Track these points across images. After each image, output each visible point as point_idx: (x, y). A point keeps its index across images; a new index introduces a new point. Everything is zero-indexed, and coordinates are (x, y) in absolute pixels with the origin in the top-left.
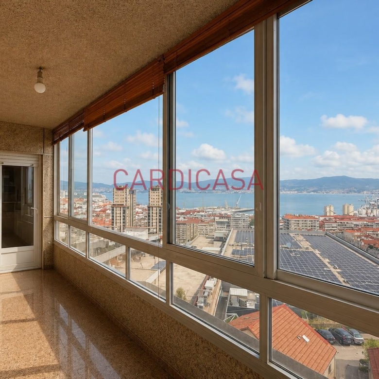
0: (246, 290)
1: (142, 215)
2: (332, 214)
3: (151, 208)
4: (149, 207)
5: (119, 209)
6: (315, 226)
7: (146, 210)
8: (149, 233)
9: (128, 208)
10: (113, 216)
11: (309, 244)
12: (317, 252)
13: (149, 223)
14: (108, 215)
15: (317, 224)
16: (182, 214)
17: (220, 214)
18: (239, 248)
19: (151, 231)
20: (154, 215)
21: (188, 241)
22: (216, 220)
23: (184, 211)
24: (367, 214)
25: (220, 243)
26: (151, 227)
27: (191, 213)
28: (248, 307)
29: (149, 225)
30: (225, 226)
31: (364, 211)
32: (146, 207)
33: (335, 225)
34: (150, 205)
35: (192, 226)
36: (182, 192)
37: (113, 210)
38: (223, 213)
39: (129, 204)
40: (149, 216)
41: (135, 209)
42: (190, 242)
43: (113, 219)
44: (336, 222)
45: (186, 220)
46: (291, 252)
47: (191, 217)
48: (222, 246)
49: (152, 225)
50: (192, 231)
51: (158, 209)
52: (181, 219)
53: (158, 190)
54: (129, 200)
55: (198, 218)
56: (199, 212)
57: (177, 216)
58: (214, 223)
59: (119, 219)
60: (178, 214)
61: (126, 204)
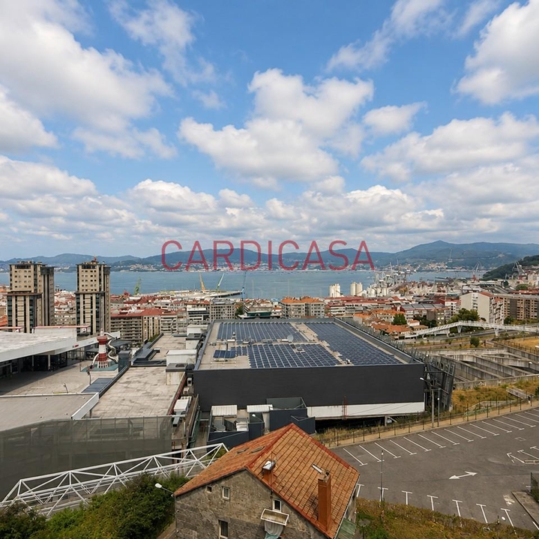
0: (235, 407)
1: (66, 306)
2: (339, 295)
3: (81, 297)
4: (78, 294)
5: (23, 299)
6: (319, 312)
7: (72, 298)
8: (78, 335)
9: (39, 296)
10: (10, 311)
11: (316, 335)
12: (325, 344)
13: (79, 318)
15: (322, 309)
16: (135, 302)
17: (194, 300)
18: (224, 348)
19: (82, 331)
20: (87, 306)
21: (146, 342)
22: (188, 310)
23: (138, 298)
24: (376, 293)
25: (196, 343)
26: (82, 325)
27: (150, 301)
28: (238, 430)
29: (78, 323)
30: (202, 318)
31: (373, 291)
32: (72, 293)
33: (342, 309)
34: (81, 291)
35: (151, 322)
36: (135, 270)
37: (9, 301)
38: (198, 298)
39: (41, 290)
40: (78, 308)
41: (53, 298)
42: (149, 344)
43: (10, 316)
44: (344, 305)
45: (142, 311)
46: (293, 347)
47: (150, 306)
48: (199, 348)
49: (84, 322)
50: (151, 327)
51: (94, 297)
52: (134, 310)
53: (94, 267)
54: (41, 283)
55: (160, 308)
56: (162, 298)
57: (127, 305)
58: (185, 315)
59: (21, 314)
60: (129, 303)
61: (36, 290)
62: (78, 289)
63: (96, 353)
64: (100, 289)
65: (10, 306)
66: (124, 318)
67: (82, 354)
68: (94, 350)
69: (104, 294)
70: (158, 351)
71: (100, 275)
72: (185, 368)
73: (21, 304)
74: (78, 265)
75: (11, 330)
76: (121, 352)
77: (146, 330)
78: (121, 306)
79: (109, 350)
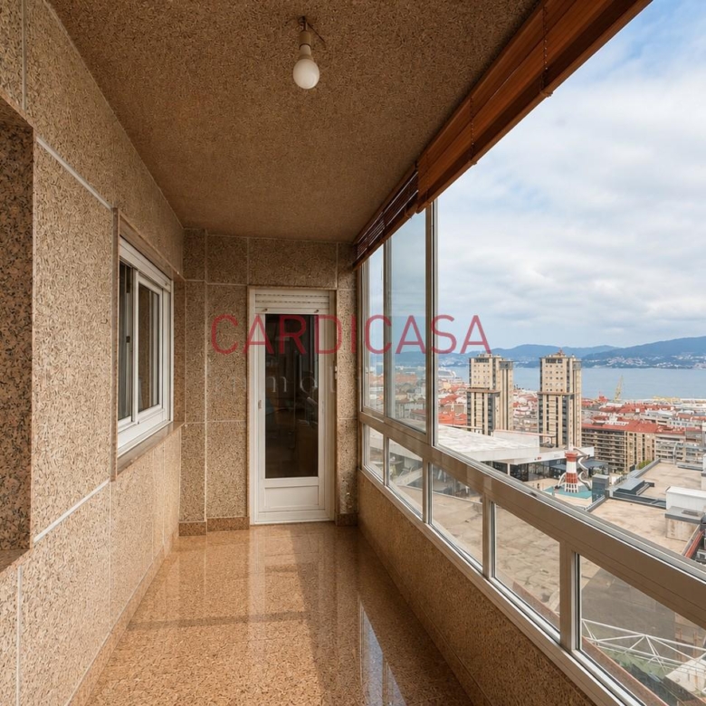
1: (526, 408)
3: (545, 398)
4: (541, 395)
5: (480, 396)
7: (534, 399)
8: (541, 445)
9: (498, 394)
10: (469, 409)
13: (541, 424)
14: (460, 406)
16: (614, 410)
19: (545, 441)
20: (551, 410)
21: (632, 469)
23: (619, 405)
26: (545, 433)
27: (638, 410)
29: (541, 430)
32: (534, 394)
34: (544, 391)
35: (640, 440)
36: (614, 366)
37: (469, 397)
39: (499, 387)
40: (541, 411)
41: (512, 397)
42: (636, 472)
43: (469, 415)
45: (625, 423)
47: (636, 418)
49: (548, 429)
50: (640, 449)
51: (560, 399)
52: (612, 421)
53: (560, 361)
54: (499, 379)
55: (654, 421)
56: (656, 408)
57: (604, 414)
58: (698, 436)
59: (479, 413)
60: (607, 410)
61: (494, 387)
62: (541, 389)
63: (563, 471)
64: (568, 389)
65: (469, 403)
66: (600, 431)
67: (547, 470)
68: (560, 467)
69: (573, 397)
70: (652, 485)
71: (568, 371)
72: (699, 519)
73: (479, 402)
74: (541, 359)
75: (470, 430)
76: (596, 476)
77: (631, 452)
78: (596, 414)
79: (579, 470)
